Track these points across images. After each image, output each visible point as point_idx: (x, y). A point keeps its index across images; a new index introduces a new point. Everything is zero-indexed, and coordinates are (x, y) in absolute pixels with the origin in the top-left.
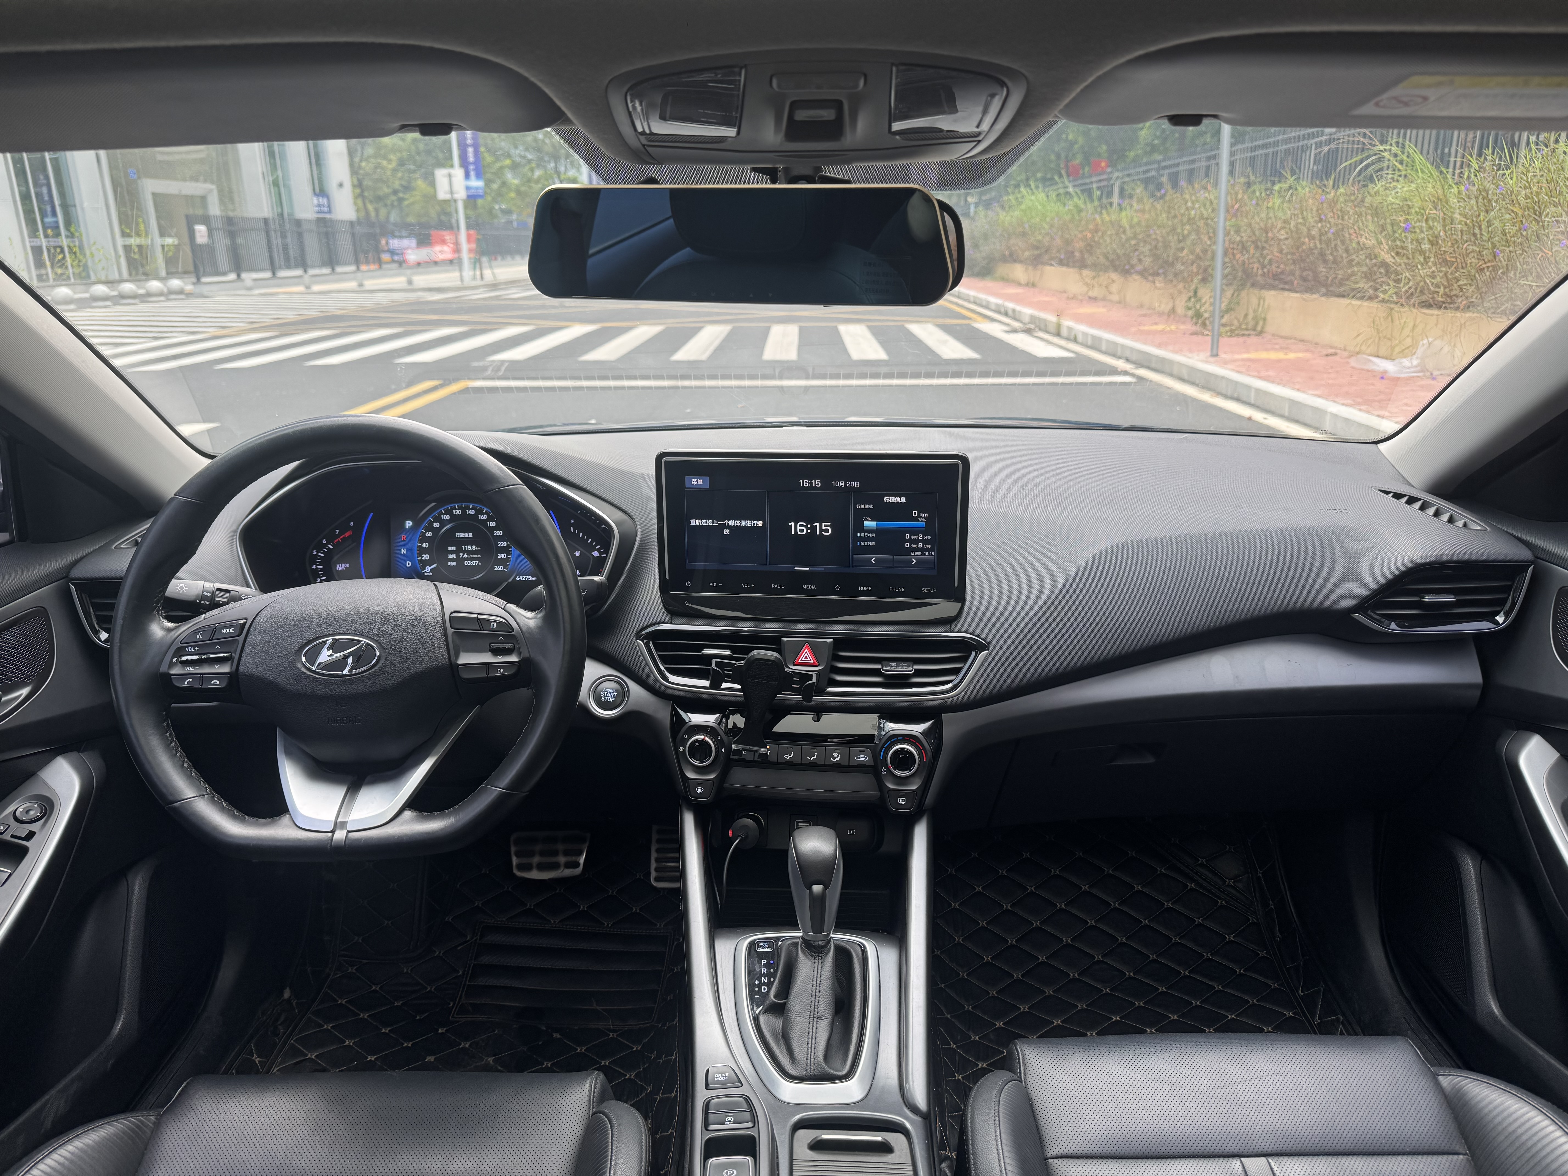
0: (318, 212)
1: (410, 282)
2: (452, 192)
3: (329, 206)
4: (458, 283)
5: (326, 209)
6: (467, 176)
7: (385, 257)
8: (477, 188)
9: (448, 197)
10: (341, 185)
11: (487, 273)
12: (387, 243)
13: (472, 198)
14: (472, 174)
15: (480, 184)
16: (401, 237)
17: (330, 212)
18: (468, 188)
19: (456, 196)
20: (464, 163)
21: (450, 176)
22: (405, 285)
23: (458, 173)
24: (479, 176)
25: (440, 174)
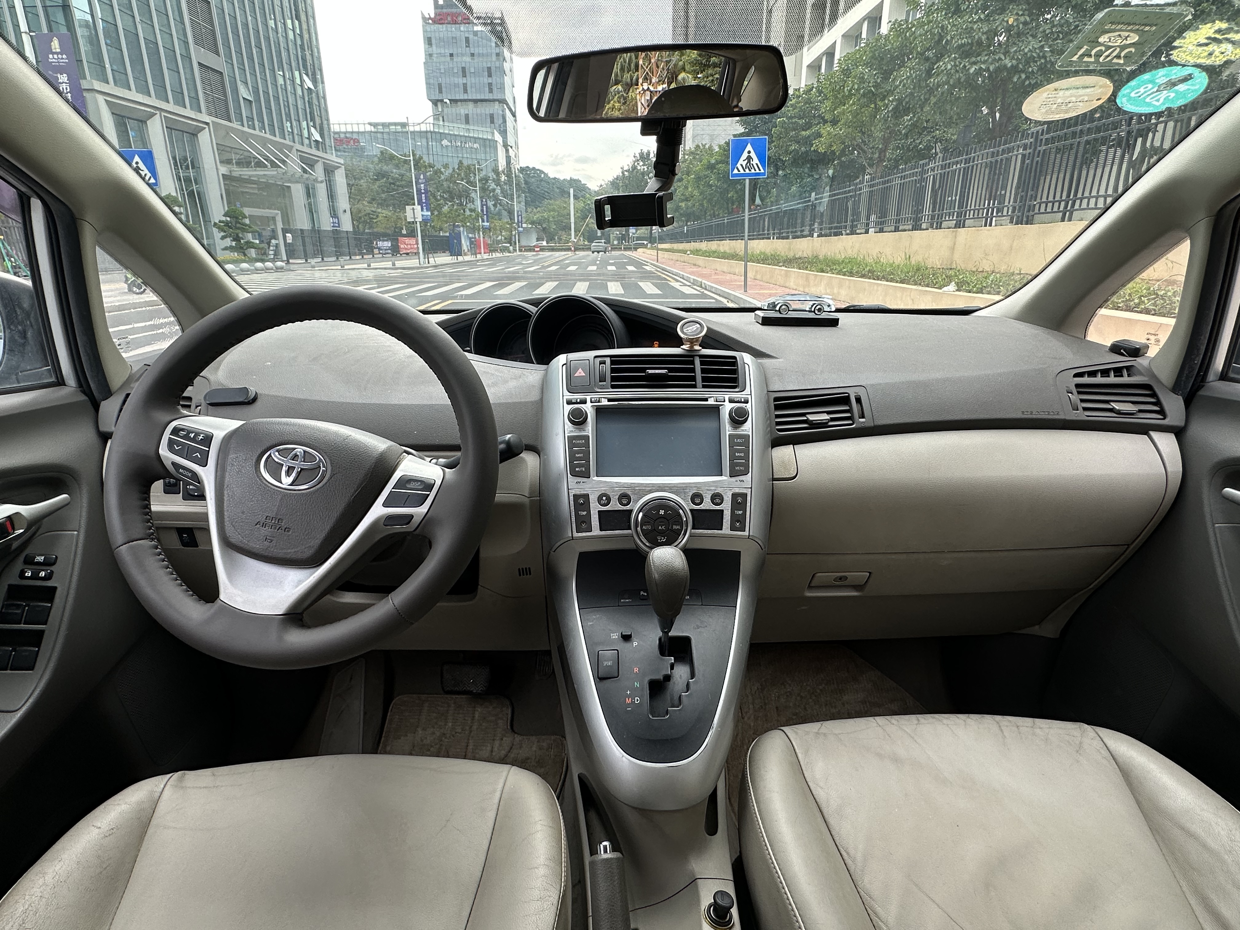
0: (333, 227)
1: (394, 264)
2: (415, 218)
3: (339, 223)
4: (418, 265)
5: (337, 225)
6: (422, 210)
7: (376, 251)
8: (427, 216)
9: (413, 220)
10: (345, 211)
11: (431, 260)
12: (377, 244)
13: (425, 222)
14: (425, 208)
15: (429, 213)
16: (384, 241)
17: (339, 227)
18: (423, 215)
19: (416, 220)
20: (420, 203)
21: (413, 209)
22: (391, 266)
23: (418, 208)
24: (427, 210)
25: (408, 208)
